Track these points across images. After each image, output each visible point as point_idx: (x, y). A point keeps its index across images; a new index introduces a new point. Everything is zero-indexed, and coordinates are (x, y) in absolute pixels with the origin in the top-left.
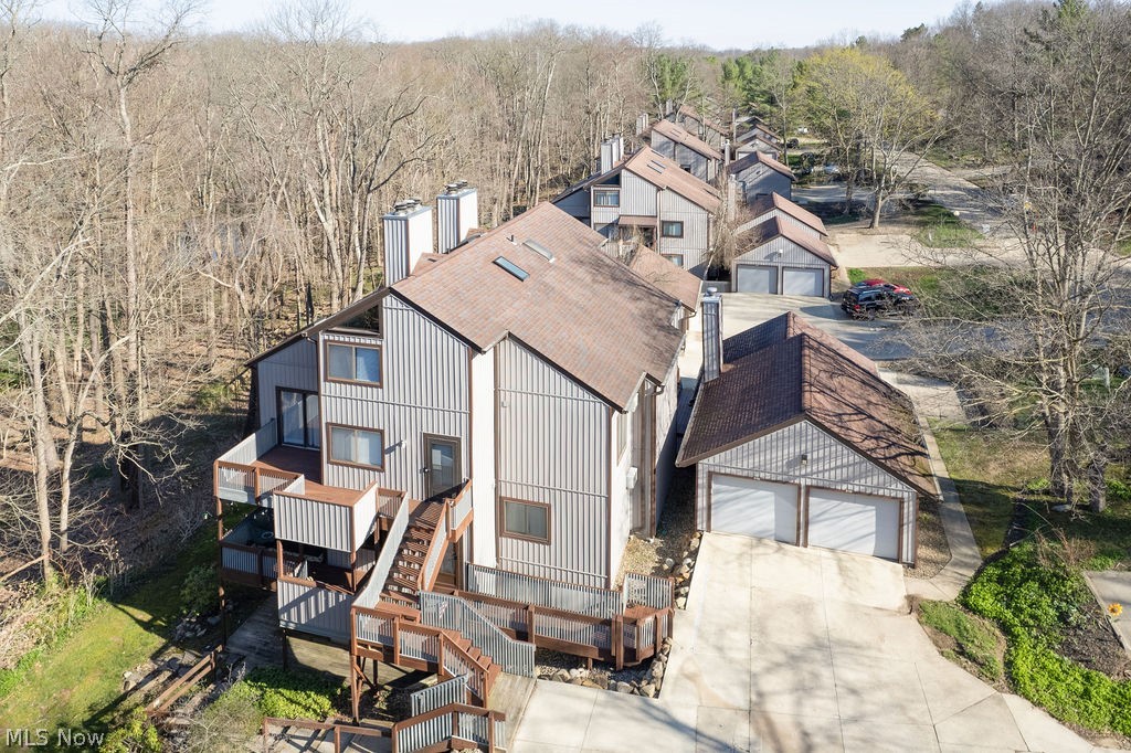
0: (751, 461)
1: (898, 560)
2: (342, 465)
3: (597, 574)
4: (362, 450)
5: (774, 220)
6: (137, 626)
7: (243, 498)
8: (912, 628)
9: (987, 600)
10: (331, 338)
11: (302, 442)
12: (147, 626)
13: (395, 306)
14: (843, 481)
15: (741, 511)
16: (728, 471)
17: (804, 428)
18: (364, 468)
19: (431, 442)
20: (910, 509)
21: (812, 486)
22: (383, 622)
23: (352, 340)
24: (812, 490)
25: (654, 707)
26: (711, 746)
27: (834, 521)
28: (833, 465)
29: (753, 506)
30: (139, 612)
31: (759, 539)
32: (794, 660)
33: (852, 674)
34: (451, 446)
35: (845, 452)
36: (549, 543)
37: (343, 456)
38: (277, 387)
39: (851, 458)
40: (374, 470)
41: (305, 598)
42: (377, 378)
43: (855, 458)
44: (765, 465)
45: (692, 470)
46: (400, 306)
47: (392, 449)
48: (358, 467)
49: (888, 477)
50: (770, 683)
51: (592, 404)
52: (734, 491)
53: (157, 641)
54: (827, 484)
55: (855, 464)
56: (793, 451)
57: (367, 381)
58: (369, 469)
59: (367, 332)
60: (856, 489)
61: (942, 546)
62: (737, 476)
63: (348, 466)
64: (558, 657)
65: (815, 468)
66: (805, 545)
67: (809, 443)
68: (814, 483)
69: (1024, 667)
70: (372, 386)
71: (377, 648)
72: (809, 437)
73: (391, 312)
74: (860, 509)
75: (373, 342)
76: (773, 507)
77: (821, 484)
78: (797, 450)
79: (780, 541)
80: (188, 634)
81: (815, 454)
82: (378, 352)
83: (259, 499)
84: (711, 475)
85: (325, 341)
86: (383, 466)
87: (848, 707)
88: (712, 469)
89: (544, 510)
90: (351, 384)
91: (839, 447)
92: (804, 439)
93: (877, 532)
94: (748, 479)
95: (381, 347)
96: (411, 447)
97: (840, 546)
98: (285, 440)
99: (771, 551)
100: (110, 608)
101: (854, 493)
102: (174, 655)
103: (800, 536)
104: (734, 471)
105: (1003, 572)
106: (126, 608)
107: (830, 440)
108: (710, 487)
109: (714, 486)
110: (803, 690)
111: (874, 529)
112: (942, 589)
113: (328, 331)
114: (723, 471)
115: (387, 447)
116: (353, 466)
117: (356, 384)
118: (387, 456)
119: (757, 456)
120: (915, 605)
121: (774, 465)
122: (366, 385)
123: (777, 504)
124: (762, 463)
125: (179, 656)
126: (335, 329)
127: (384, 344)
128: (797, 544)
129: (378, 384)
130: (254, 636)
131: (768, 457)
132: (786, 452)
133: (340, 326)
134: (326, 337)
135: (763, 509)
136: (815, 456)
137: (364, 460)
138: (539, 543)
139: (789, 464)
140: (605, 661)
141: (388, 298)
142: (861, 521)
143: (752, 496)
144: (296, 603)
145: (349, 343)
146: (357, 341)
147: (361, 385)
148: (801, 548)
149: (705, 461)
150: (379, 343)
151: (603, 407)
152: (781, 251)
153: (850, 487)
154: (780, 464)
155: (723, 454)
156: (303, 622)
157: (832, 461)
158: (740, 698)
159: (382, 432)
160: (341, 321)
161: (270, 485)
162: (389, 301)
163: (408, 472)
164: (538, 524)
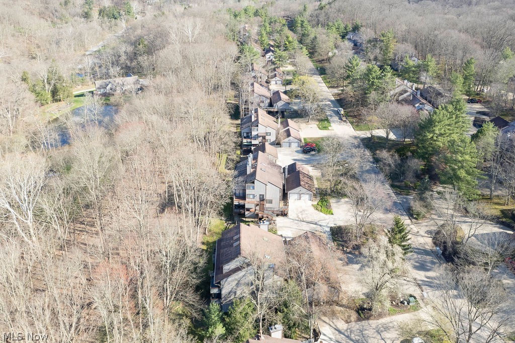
0: (295, 191)
1: (311, 200)
3: (278, 206)
4: (251, 197)
5: (289, 129)
7: (238, 204)
8: (313, 208)
9: (320, 204)
10: (248, 185)
15: (293, 197)
16: (291, 193)
17: (300, 187)
19: (260, 195)
20: (312, 195)
23: (251, 185)
24: (301, 194)
25: (288, 218)
27: (304, 197)
31: (295, 200)
32: (301, 212)
33: (307, 213)
34: (263, 195)
36: (272, 204)
40: (253, 199)
41: (249, 214)
42: (254, 188)
43: (306, 190)
45: (287, 193)
46: (257, 181)
49: (310, 192)
50: (299, 214)
51: (278, 189)
52: (292, 195)
54: (303, 193)
59: (253, 184)
60: (306, 193)
61: (316, 198)
62: (293, 193)
63: (249, 199)
64: (278, 215)
69: (322, 210)
72: (302, 188)
74: (307, 195)
78: (300, 190)
83: (240, 204)
87: (306, 215)
89: (272, 200)
90: (250, 190)
95: (254, 186)
96: (258, 196)
97: (304, 199)
103: (300, 199)
105: (322, 200)
107: (304, 188)
108: (289, 195)
110: (302, 215)
112: (315, 203)
118: (255, 197)
120: (312, 205)
121: (297, 192)
130: (238, 219)
132: (298, 190)
133: (249, 183)
135: (296, 196)
136: (302, 190)
140: (282, 215)
142: (307, 197)
143: (294, 195)
147: (252, 190)
149: (289, 192)
152: (291, 139)
155: (291, 191)
156: (248, 216)
157: (304, 190)
158: (296, 216)
159: (254, 195)
161: (242, 202)
162: (255, 181)
163: (257, 199)
164: (271, 202)
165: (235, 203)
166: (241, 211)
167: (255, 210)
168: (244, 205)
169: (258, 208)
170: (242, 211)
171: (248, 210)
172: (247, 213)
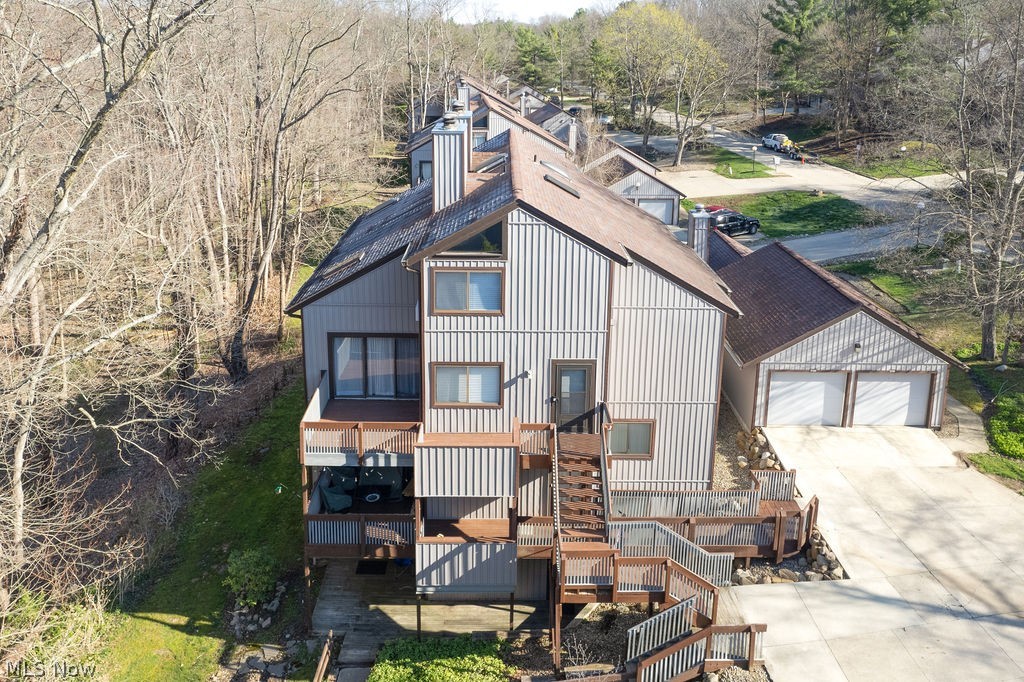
0: (809, 354)
1: (926, 425)
2: (450, 408)
3: (700, 480)
4: (474, 387)
6: (177, 632)
7: (340, 460)
10: (439, 264)
11: (361, 393)
12: (188, 629)
13: (522, 221)
14: (888, 363)
15: (793, 402)
16: (787, 367)
17: (859, 318)
18: (476, 407)
19: (558, 369)
20: (941, 381)
21: (861, 371)
22: (597, 561)
23: (467, 265)
24: (860, 375)
25: (847, 588)
26: (923, 610)
27: (873, 400)
28: (881, 348)
29: (804, 397)
30: (170, 616)
31: (808, 426)
34: (584, 372)
35: (893, 336)
36: (651, 458)
37: (448, 399)
38: (329, 334)
39: (897, 340)
40: (489, 408)
41: (449, 557)
42: (497, 303)
43: (900, 340)
44: (822, 356)
46: (529, 220)
47: (513, 382)
48: (470, 408)
49: (927, 354)
51: (707, 312)
52: (788, 385)
53: (215, 645)
54: (874, 368)
55: (900, 345)
56: (846, 341)
57: (482, 310)
58: (482, 408)
59: (484, 254)
60: (899, 368)
62: (795, 371)
63: (456, 408)
65: (865, 353)
66: (851, 426)
67: (862, 332)
68: (864, 368)
70: (490, 315)
71: (587, 591)
72: (863, 326)
73: (518, 229)
74: (893, 387)
75: (494, 265)
76: (822, 395)
77: (869, 368)
78: (852, 339)
79: (826, 425)
80: (251, 628)
81: (867, 341)
82: (500, 277)
83: (362, 459)
84: (770, 373)
85: (431, 269)
86: (500, 402)
88: (772, 367)
89: (650, 427)
90: (463, 315)
91: (888, 333)
92: (858, 328)
93: (909, 404)
94: (805, 372)
95: (503, 269)
96: (538, 378)
97: (876, 421)
98: (338, 394)
99: (824, 435)
100: (129, 620)
101: (896, 371)
102: (250, 654)
103: (846, 418)
104: (792, 367)
106: (150, 615)
107: (879, 326)
108: (768, 384)
109: (771, 383)
110: (948, 545)
111: (907, 401)
113: (435, 257)
114: (782, 368)
115: (506, 379)
116: (462, 408)
117: (471, 315)
118: (506, 391)
119: (815, 349)
120: (966, 461)
121: (830, 356)
122: (483, 315)
123: (826, 393)
124: (819, 355)
125: (256, 653)
126: (443, 253)
127: (508, 265)
128: (842, 426)
129: (499, 311)
130: (340, 613)
131: (825, 349)
132: (841, 342)
133: (448, 250)
134: (433, 264)
135: (813, 398)
136: (867, 343)
137: (475, 398)
138: (640, 459)
139: (844, 354)
140: (764, 557)
141: (515, 212)
142: (896, 397)
143: (804, 387)
144: (438, 564)
145: (463, 268)
146: (473, 265)
147: (476, 315)
148: (847, 429)
149: (767, 361)
150: (501, 265)
151: (718, 314)
152: (638, 184)
153: (894, 367)
154: (835, 353)
155: (783, 352)
156: (447, 584)
157: (880, 346)
159: (501, 366)
160: (450, 245)
161: (377, 441)
162: (515, 216)
163: (531, 404)
164: (640, 441)
165: (309, 459)
166: (374, 532)
167: (515, 519)
168: (407, 473)
169: (531, 499)
170: (383, 534)
171: (443, 520)
172: (428, 551)
